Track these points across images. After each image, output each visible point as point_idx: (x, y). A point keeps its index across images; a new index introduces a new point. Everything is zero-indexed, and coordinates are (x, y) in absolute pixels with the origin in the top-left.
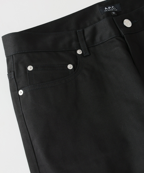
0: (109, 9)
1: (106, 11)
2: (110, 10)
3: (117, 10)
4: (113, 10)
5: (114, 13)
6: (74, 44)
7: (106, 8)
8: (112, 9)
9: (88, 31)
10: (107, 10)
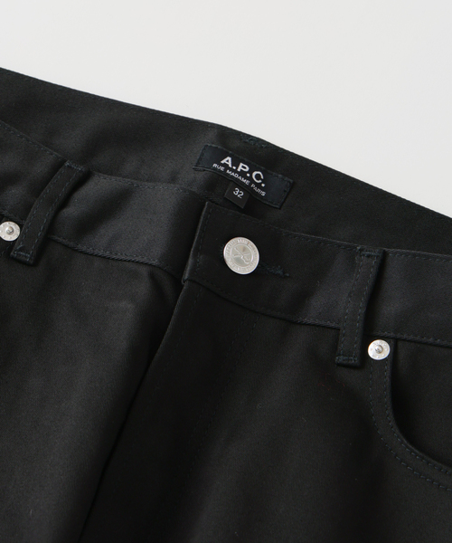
0: (235, 171)
1: (215, 169)
2: (236, 176)
3: (263, 194)
4: (247, 182)
5: (238, 193)
6: (15, 193)
7: (228, 161)
8: (250, 179)
9: (99, 186)
10: (222, 169)
